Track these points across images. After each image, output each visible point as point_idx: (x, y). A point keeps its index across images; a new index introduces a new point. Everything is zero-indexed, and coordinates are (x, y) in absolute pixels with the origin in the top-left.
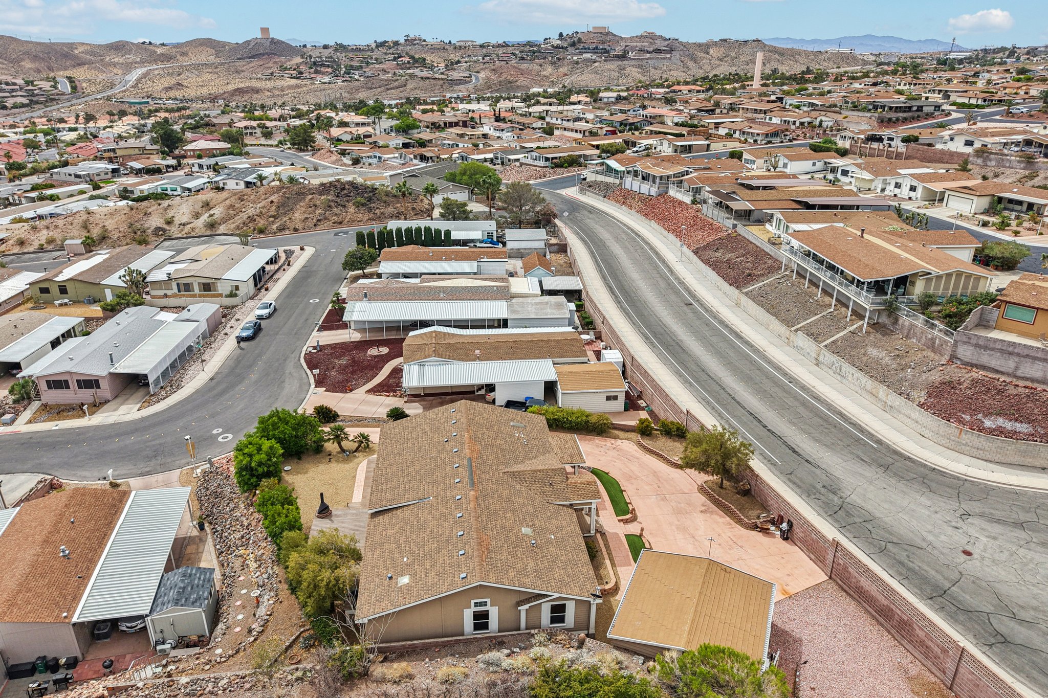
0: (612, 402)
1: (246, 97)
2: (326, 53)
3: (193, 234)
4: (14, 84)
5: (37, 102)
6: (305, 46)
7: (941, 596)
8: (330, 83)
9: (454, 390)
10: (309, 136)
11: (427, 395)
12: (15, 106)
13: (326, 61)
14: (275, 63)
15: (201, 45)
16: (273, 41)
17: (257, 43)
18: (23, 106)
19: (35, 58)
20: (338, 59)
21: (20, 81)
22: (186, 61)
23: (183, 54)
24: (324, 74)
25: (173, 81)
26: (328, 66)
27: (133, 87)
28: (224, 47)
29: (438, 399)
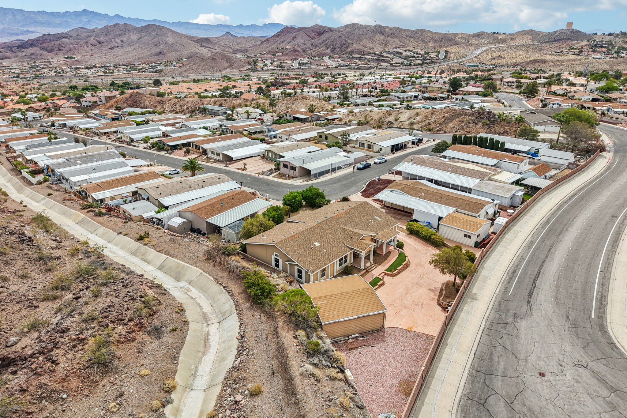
0: (467, 239)
1: (536, 65)
2: (608, 38)
3: (402, 127)
4: (420, 54)
5: (426, 63)
6: (596, 34)
7: (485, 374)
8: (599, 59)
9: (405, 210)
10: (535, 89)
11: (392, 208)
12: (415, 65)
13: (605, 44)
14: (568, 45)
15: (525, 34)
16: (573, 31)
17: (562, 32)
18: (419, 64)
19: (436, 41)
20: (615, 43)
21: (423, 53)
22: (512, 43)
23: (513, 39)
24: (599, 52)
25: (498, 54)
26: (605, 47)
27: (475, 57)
28: (539, 35)
29: (395, 211)
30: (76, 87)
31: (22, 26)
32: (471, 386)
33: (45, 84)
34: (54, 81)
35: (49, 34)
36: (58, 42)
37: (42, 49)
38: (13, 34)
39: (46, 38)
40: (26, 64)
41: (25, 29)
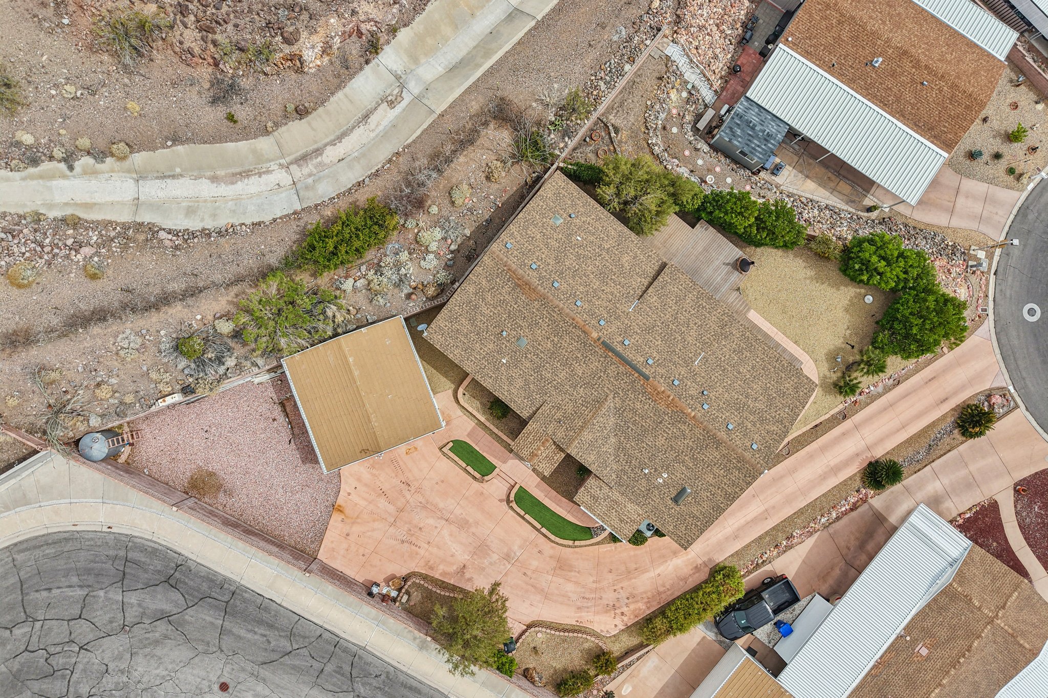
7: (227, 602)
32: (202, 574)
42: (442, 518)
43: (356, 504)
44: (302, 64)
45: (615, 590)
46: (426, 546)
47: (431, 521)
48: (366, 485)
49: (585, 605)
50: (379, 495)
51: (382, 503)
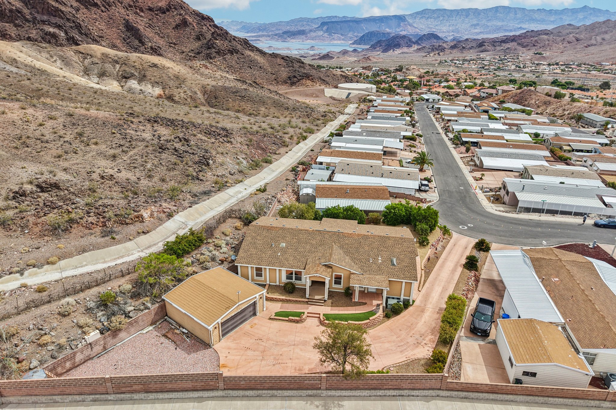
30: (516, 81)
31: (518, 24)
33: (499, 76)
34: (510, 74)
35: (532, 31)
36: (536, 38)
37: (519, 44)
38: (506, 30)
39: (528, 34)
40: (498, 57)
41: (519, 26)
42: (290, 345)
43: (233, 360)
44: (142, 218)
45: (411, 337)
46: (290, 361)
47: (285, 349)
48: (235, 349)
49: (403, 349)
50: (246, 350)
51: (250, 353)
